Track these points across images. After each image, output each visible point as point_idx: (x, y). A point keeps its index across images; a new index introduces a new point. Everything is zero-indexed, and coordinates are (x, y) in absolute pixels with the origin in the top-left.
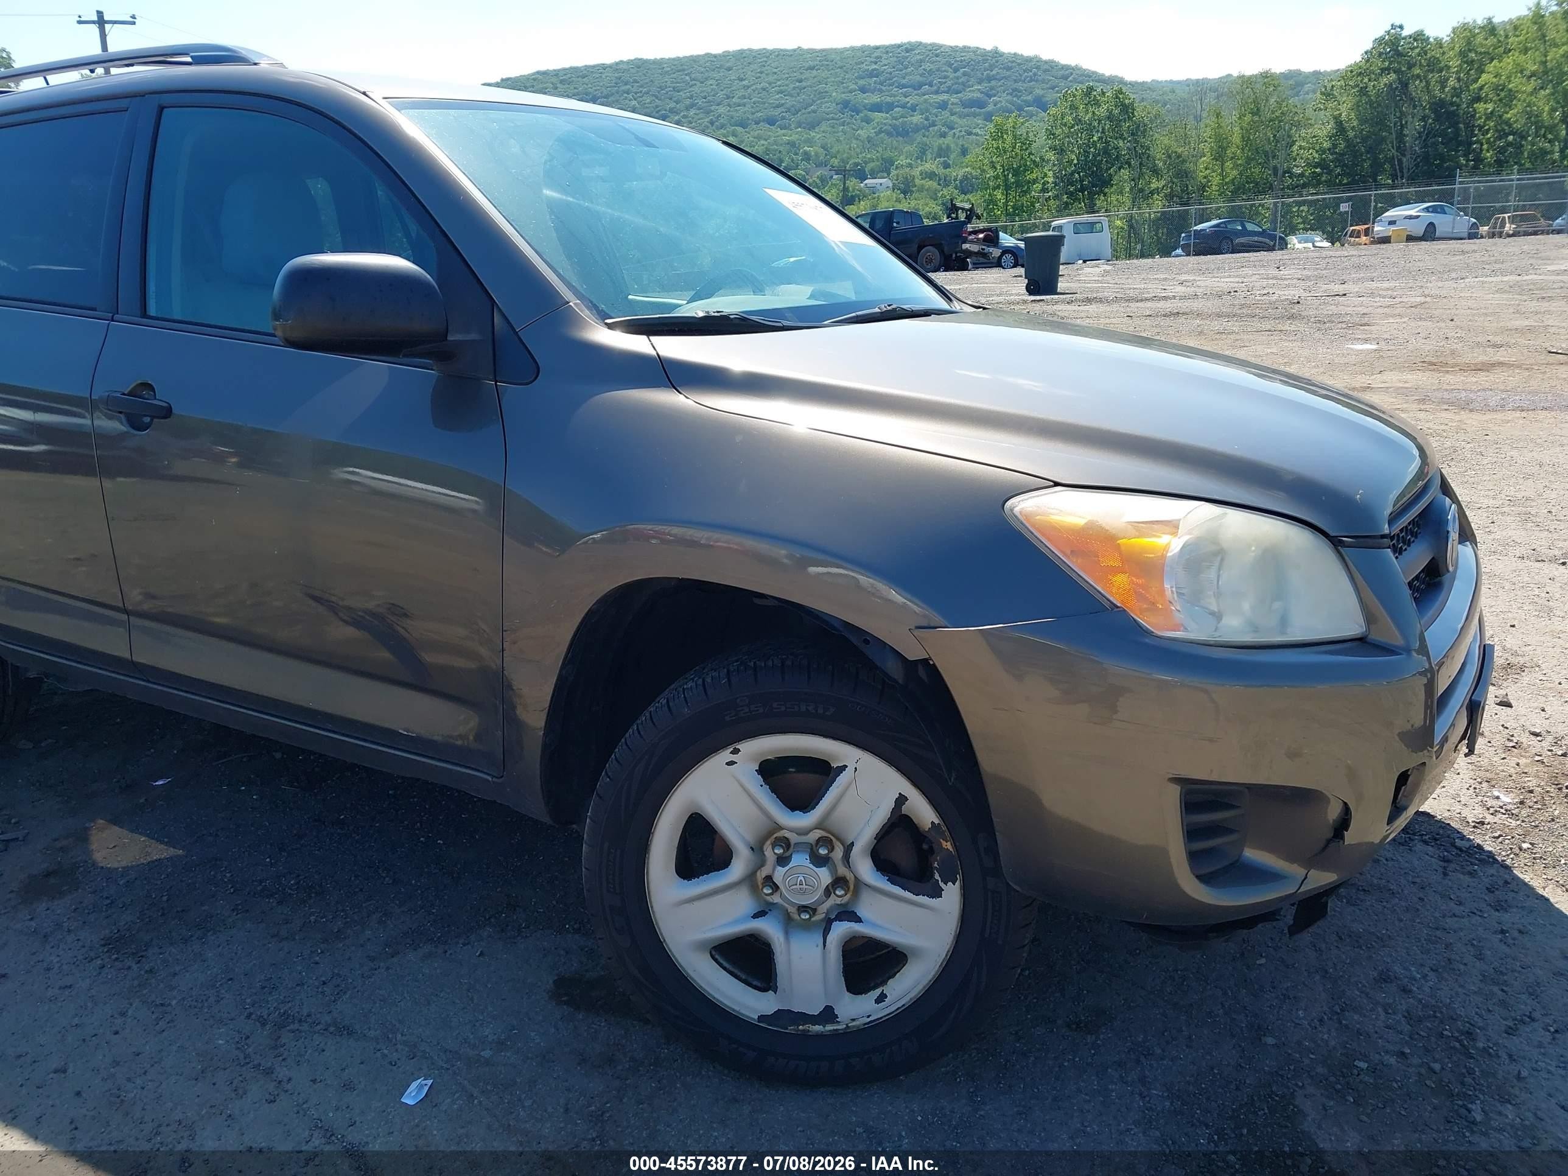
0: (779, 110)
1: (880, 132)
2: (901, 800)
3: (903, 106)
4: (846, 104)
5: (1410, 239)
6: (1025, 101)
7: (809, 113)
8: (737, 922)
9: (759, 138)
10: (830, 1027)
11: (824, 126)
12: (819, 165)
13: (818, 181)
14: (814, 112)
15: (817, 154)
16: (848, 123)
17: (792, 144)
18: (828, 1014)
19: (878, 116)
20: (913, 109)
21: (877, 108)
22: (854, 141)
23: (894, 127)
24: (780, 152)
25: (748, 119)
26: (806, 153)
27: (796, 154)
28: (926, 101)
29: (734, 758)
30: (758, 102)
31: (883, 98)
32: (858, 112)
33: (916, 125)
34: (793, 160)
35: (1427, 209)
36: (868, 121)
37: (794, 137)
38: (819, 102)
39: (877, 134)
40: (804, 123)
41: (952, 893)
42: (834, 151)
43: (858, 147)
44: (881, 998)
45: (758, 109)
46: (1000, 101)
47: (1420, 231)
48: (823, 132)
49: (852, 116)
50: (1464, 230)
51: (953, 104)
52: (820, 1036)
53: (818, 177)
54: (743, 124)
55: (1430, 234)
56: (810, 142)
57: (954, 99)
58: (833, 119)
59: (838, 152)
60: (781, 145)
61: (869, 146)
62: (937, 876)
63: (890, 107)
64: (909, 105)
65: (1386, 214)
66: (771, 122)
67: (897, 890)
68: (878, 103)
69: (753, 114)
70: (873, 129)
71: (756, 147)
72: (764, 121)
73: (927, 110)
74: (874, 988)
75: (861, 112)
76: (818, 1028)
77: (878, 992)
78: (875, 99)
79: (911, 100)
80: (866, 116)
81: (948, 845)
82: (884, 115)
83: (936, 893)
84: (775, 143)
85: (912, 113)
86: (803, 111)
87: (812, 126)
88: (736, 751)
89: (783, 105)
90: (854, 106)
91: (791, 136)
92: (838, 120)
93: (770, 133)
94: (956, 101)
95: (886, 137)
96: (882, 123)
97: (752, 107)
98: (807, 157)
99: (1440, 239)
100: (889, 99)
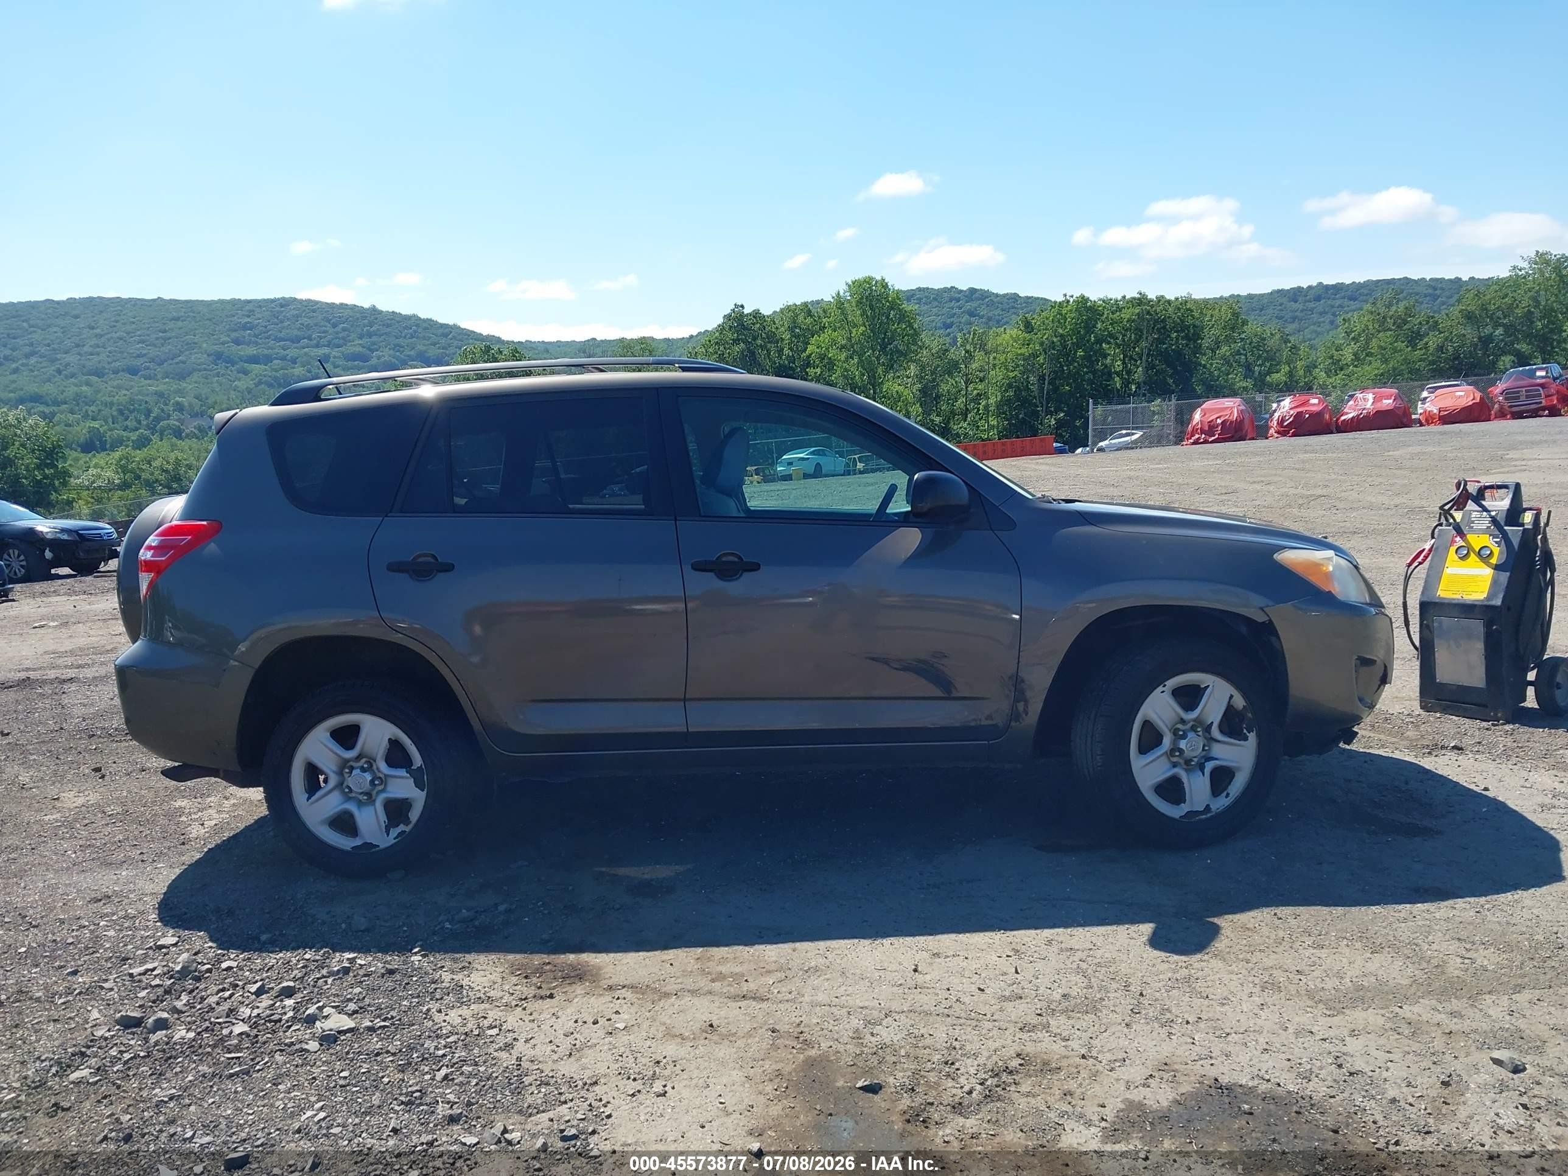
0: (142, 360)
1: (260, 383)
2: (1231, 697)
3: (283, 358)
4: (218, 356)
5: (806, 476)
6: (408, 356)
7: (177, 363)
8: (1163, 773)
9: (119, 387)
10: (1209, 815)
11: (195, 377)
12: (195, 415)
13: (196, 432)
14: (184, 362)
15: (190, 405)
16: (223, 375)
17: (161, 395)
18: (1208, 808)
19: (256, 368)
20: (294, 361)
21: (254, 360)
22: (232, 392)
23: (276, 378)
24: (146, 402)
25: (104, 368)
26: (178, 403)
27: (166, 405)
28: (306, 354)
29: (1164, 689)
30: (115, 351)
31: (260, 351)
32: (233, 364)
33: (299, 376)
34: (163, 410)
35: (813, 453)
36: (246, 373)
37: (161, 388)
38: (187, 353)
39: (257, 385)
40: (171, 373)
41: (1252, 737)
42: (210, 401)
43: (237, 397)
44: (1228, 795)
45: (115, 358)
46: (384, 356)
47: (811, 470)
48: (196, 382)
49: (227, 367)
50: (841, 468)
51: (335, 357)
52: (1207, 819)
53: (195, 428)
54: (99, 373)
55: (817, 473)
56: (180, 392)
57: (335, 352)
58: (205, 370)
59: (216, 403)
60: (148, 395)
61: (249, 397)
62: (1245, 731)
63: (268, 360)
64: (288, 358)
65: (784, 457)
66: (133, 371)
67: (1232, 741)
68: (254, 355)
69: (109, 363)
70: (252, 380)
71: (117, 397)
72: (123, 370)
73: (309, 363)
74: (1223, 792)
75: (236, 363)
76: (1204, 817)
77: (1225, 793)
78: (251, 351)
79: (292, 352)
80: (243, 367)
81: (1250, 715)
82: (263, 367)
83: (1246, 739)
84: (140, 393)
85: (293, 366)
86: (171, 362)
87: (182, 376)
88: (1164, 686)
89: (145, 355)
90: (229, 357)
91: (157, 386)
92: (211, 371)
93: (132, 383)
94: (337, 354)
95: (266, 388)
96: (261, 375)
97: (108, 357)
98: (180, 408)
99: (826, 476)
100: (266, 352)
